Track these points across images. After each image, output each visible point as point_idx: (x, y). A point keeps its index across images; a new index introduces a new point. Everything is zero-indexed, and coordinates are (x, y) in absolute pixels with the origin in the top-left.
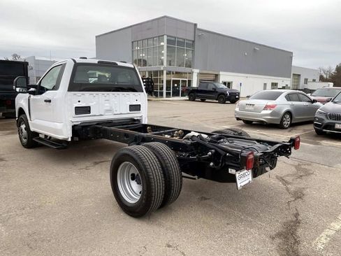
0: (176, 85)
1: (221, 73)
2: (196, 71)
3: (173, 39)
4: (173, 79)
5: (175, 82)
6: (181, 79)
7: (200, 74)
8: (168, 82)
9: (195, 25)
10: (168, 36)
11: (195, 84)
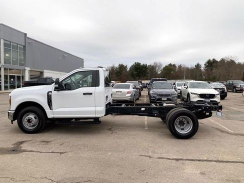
0: (12, 80)
1: (45, 71)
2: (28, 69)
3: (9, 43)
4: (9, 74)
5: (11, 77)
6: (16, 75)
7: (30, 71)
8: (6, 77)
9: (25, 34)
10: (4, 40)
11: (27, 79)
